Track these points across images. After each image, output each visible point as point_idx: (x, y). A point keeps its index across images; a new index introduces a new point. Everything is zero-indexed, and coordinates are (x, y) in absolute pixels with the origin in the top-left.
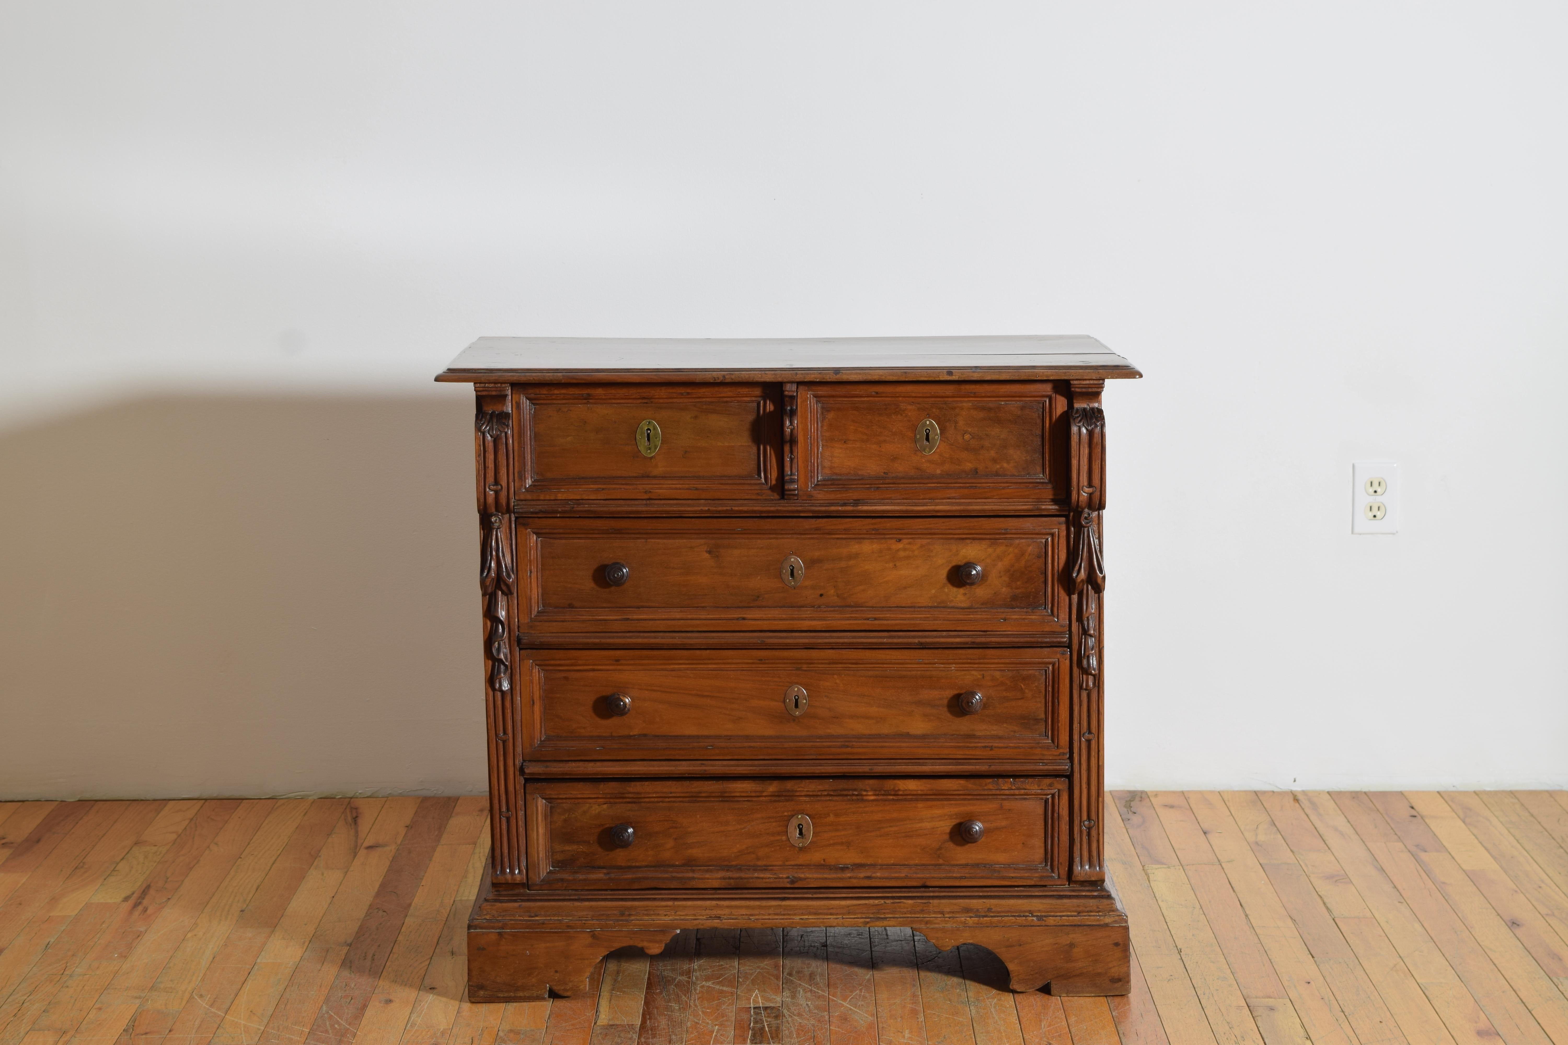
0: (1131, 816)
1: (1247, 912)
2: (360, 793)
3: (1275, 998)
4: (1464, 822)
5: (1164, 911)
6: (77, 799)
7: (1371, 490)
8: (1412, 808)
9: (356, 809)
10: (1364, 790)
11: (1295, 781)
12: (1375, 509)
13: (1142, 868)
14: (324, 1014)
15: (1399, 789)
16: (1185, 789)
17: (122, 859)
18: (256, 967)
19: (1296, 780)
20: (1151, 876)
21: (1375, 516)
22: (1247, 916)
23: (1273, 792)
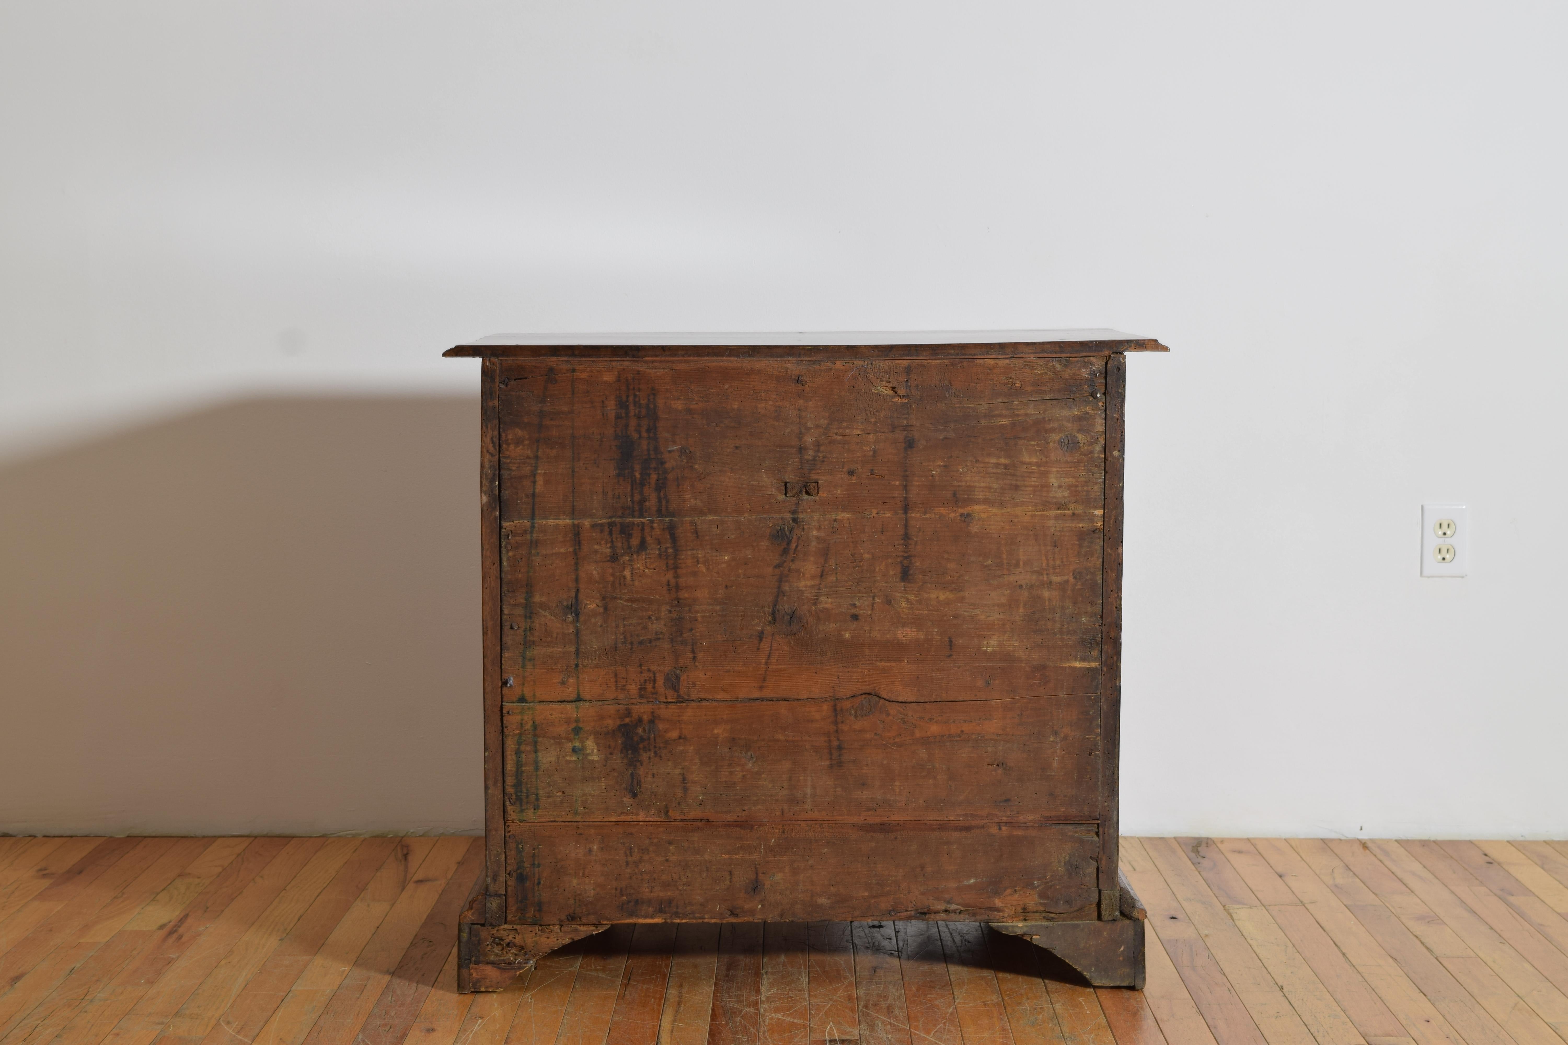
0: (1200, 860)
1: (1344, 951)
2: (412, 833)
3: (1396, 1037)
4: (1543, 868)
5: (1255, 948)
6: (126, 835)
7: (1440, 533)
8: (1486, 855)
9: (408, 846)
10: (1432, 839)
11: (1361, 829)
12: (1444, 551)
13: (1222, 908)
14: (360, 1043)
15: (1468, 838)
16: (1250, 836)
17: (164, 889)
18: (290, 995)
19: (1363, 828)
20: (1235, 916)
21: (1444, 559)
22: (1344, 954)
23: (1340, 840)
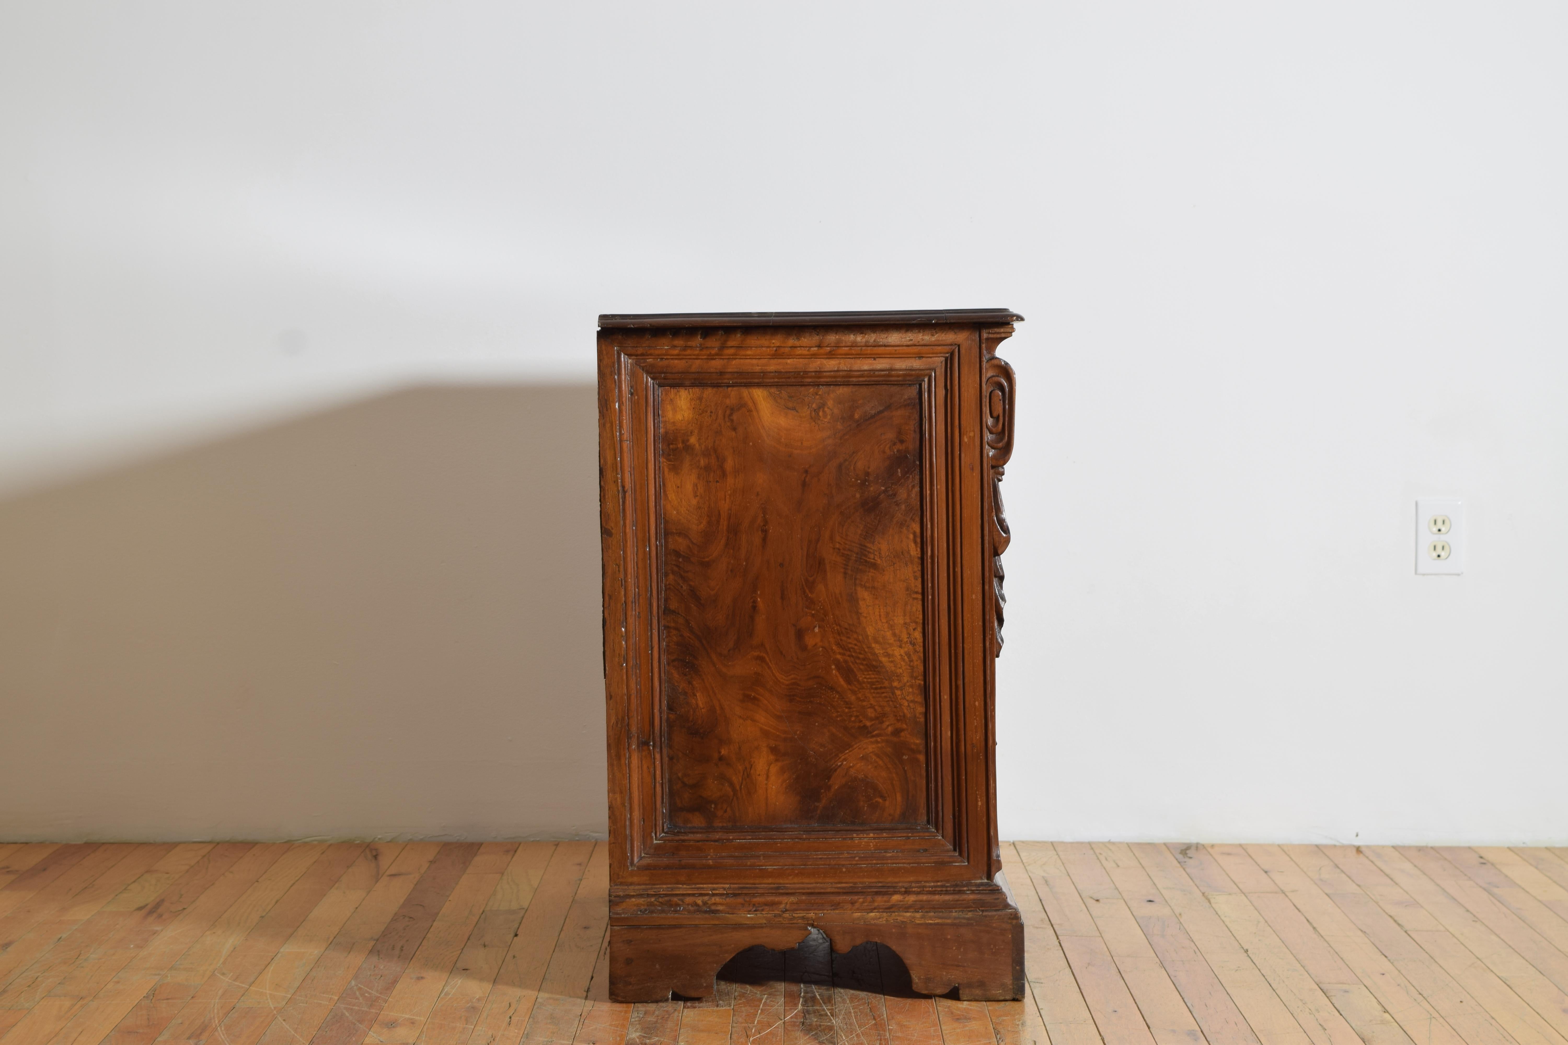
0: (1187, 860)
1: (1315, 926)
2: (379, 839)
3: (1349, 984)
4: (1537, 868)
5: (1227, 923)
6: (83, 842)
7: (1435, 529)
8: (1481, 857)
9: (376, 850)
10: (1430, 845)
11: (1357, 836)
12: (1439, 548)
13: (1201, 894)
14: (353, 987)
15: (1467, 845)
16: (1243, 842)
17: (134, 882)
18: (279, 955)
19: (1359, 834)
20: (1212, 901)
21: (1439, 556)
22: (1314, 928)
23: (1335, 846)
